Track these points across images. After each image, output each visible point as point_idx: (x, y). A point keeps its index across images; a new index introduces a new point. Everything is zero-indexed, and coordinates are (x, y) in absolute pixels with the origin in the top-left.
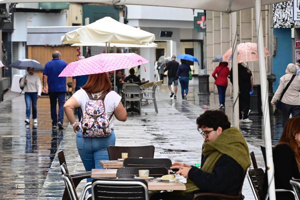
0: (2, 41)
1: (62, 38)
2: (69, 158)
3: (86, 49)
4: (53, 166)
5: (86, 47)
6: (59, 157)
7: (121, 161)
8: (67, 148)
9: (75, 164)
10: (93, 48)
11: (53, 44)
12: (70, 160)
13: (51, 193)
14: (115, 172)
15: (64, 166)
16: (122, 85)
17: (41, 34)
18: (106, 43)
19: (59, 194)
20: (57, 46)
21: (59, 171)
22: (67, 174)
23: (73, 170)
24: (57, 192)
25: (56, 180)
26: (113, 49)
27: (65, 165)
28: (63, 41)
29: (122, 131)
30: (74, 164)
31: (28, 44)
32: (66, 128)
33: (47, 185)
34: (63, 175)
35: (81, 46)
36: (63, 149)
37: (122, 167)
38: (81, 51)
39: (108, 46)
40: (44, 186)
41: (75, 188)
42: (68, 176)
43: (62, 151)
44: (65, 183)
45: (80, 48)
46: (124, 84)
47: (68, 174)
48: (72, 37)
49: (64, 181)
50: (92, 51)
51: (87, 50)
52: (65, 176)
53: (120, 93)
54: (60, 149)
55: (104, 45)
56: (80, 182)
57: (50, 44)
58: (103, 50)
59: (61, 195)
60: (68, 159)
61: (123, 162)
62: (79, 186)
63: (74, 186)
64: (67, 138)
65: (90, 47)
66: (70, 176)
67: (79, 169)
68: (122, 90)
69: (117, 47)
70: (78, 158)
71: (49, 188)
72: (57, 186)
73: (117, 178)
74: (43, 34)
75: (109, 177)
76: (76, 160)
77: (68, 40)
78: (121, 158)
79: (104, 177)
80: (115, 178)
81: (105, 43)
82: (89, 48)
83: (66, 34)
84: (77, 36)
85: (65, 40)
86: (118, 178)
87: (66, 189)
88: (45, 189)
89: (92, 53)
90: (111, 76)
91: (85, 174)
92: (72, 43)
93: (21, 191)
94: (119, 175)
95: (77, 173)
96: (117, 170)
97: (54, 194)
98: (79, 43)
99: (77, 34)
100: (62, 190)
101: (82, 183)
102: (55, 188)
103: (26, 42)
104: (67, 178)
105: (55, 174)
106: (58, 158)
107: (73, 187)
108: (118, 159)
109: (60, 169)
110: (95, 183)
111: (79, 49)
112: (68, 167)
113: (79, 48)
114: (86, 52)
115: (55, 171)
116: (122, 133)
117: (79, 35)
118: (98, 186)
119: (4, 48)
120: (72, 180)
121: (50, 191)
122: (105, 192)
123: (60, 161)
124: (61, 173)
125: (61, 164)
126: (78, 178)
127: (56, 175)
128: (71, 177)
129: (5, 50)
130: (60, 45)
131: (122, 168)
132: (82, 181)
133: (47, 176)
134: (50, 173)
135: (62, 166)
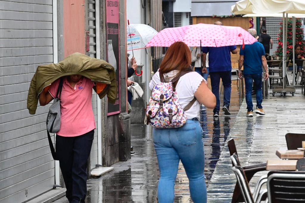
0: (162, 12)
1: (233, 7)
2: (241, 148)
3: (260, 20)
4: (223, 157)
5: (260, 17)
6: (229, 146)
7: (302, 151)
8: (239, 136)
9: (248, 155)
10: (268, 19)
11: (221, 14)
12: (242, 150)
13: (220, 188)
14: (294, 163)
15: (235, 157)
16: (303, 62)
17: (207, 3)
18: (284, 13)
19: (229, 189)
20: (226, 17)
21: (229, 163)
22: (238, 166)
23: (245, 162)
24: (227, 187)
25: (226, 173)
26: (291, 20)
27: (236, 155)
28: (234, 11)
29: (303, 116)
30: (246, 155)
31: (192, 15)
32: (238, 113)
33: (215, 179)
34: (234, 167)
35: (254, 17)
36: (233, 137)
37: (303, 157)
38: (255, 22)
39: (285, 17)
40: (212, 180)
41: (247, 182)
42: (239, 168)
43: (233, 140)
44: (237, 177)
45: (253, 19)
46: (304, 61)
47: (240, 166)
48: (244, 6)
49: (234, 174)
50: (267, 22)
51: (261, 22)
52: (236, 168)
53: (300, 71)
54: (230, 137)
55: (281, 15)
56: (254, 175)
57: (218, 15)
58: (280, 21)
59: (231, 191)
60: (239, 149)
61: (303, 152)
62: (253, 180)
63: (247, 180)
64: (238, 124)
65: (264, 18)
66: (241, 169)
67: (253, 161)
68: (302, 68)
69: (296, 18)
70: (251, 147)
71: (218, 182)
72: (227, 180)
73: (297, 170)
74: (210, 3)
75: (287, 169)
76: (249, 150)
77: (239, 9)
78: (301, 147)
79: (282, 169)
80: (295, 171)
81: (282, 13)
82: (264, 20)
83: (237, 3)
84: (249, 6)
85: (235, 10)
86: (299, 171)
87: (237, 183)
88: (212, 184)
89: (267, 25)
90: (290, 51)
91: (259, 166)
92: (244, 14)
93: (185, 186)
94: (300, 167)
95: (250, 165)
96: (296, 161)
97: (223, 189)
98: (252, 13)
99: (249, 3)
100: (233, 185)
101: (256, 176)
102: (224, 182)
103: (190, 13)
104: (239, 171)
105: (224, 166)
106: (228, 148)
107: (246, 182)
108: (298, 149)
109: (231, 160)
110: (271, 177)
111: (252, 21)
112: (240, 158)
113: (251, 19)
114: (260, 24)
115: (225, 163)
116: (302, 119)
117: (252, 4)
118: (275, 180)
119: (165, 19)
120: (244, 173)
121: (218, 186)
122: (282, 186)
123: (230, 151)
124: (231, 165)
125: (231, 155)
126: (251, 170)
127: (226, 167)
128: (243, 169)
129: (165, 22)
130: (230, 16)
131: (303, 159)
132: (256, 175)
133: (215, 169)
134: (219, 165)
135: (232, 157)
